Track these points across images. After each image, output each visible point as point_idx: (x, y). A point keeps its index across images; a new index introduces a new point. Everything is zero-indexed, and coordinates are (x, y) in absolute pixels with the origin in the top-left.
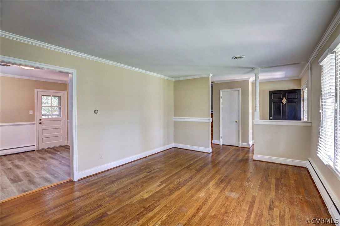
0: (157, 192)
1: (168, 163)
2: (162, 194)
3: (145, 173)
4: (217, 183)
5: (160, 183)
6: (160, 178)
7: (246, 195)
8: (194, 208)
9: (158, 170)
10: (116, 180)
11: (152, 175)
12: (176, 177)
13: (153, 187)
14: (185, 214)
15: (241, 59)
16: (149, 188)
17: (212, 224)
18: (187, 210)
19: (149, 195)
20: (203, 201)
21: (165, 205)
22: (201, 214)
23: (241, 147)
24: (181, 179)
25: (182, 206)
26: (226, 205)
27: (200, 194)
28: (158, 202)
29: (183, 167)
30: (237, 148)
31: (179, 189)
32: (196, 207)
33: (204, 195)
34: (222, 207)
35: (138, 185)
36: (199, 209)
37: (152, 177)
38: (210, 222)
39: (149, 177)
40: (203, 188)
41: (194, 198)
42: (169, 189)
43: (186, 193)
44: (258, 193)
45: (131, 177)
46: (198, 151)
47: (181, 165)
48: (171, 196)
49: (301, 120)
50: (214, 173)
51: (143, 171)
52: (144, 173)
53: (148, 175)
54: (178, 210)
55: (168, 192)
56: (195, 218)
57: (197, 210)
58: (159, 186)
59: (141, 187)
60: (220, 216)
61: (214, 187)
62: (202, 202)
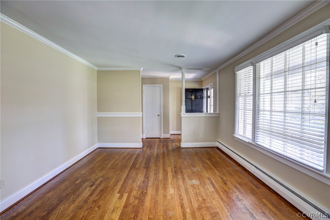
0: (125, 207)
1: (108, 168)
2: (134, 207)
3: (88, 188)
4: (173, 176)
5: (119, 194)
6: (113, 189)
7: (202, 179)
8: (177, 207)
9: (102, 179)
10: (48, 214)
11: (100, 188)
12: (130, 181)
13: (114, 202)
14: (176, 217)
15: (183, 58)
16: (112, 206)
17: (204, 215)
18: (174, 212)
19: (119, 214)
20: (178, 197)
21: (147, 218)
22: (188, 210)
23: (163, 138)
24: (138, 182)
25: (166, 211)
26: (198, 193)
27: (169, 191)
28: (137, 218)
29: (129, 168)
30: (159, 139)
31: (146, 193)
32: (178, 206)
33: (174, 190)
34: (196, 196)
35: (91, 207)
36: (182, 206)
37: (102, 191)
38: (202, 214)
39: (98, 191)
40: (167, 184)
41: (169, 198)
42: (136, 198)
43: (157, 195)
44: (209, 175)
45: (71, 199)
46: (129, 148)
47: (124, 167)
48: (145, 205)
49: (203, 112)
50: (162, 166)
51: (84, 186)
52: (86, 188)
53: (95, 190)
54: (166, 217)
55: (137, 201)
56: (187, 217)
57: (182, 208)
58: (121, 198)
59: (99, 208)
60: (203, 205)
61: (175, 180)
62: (178, 199)
